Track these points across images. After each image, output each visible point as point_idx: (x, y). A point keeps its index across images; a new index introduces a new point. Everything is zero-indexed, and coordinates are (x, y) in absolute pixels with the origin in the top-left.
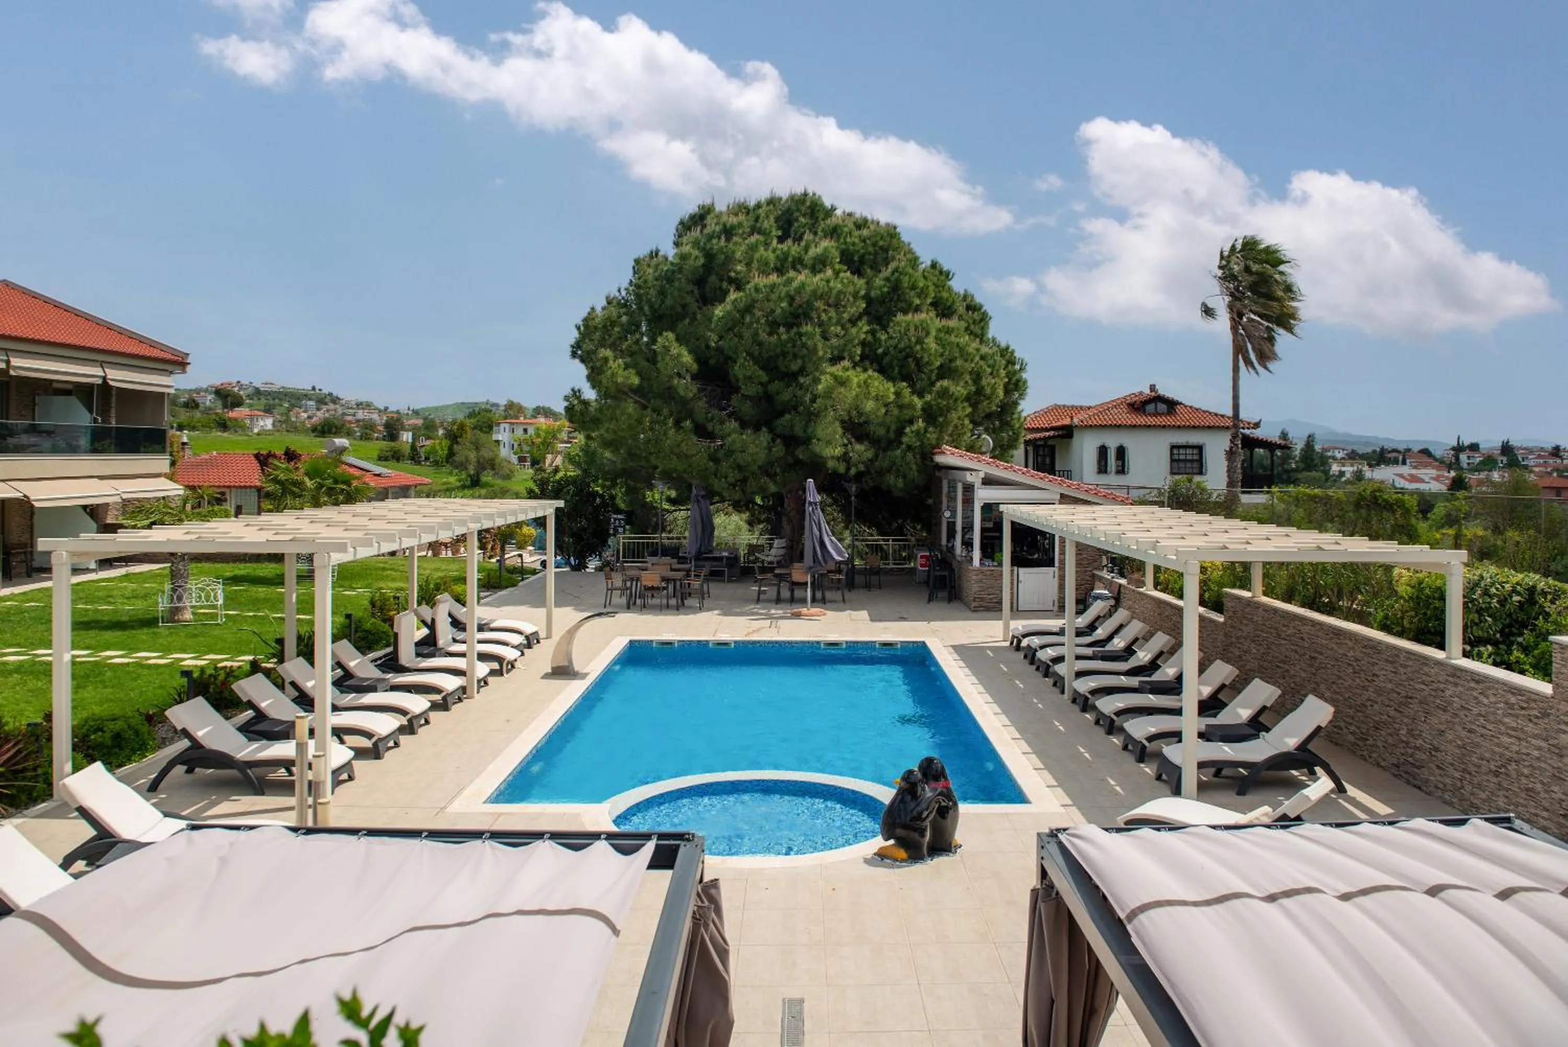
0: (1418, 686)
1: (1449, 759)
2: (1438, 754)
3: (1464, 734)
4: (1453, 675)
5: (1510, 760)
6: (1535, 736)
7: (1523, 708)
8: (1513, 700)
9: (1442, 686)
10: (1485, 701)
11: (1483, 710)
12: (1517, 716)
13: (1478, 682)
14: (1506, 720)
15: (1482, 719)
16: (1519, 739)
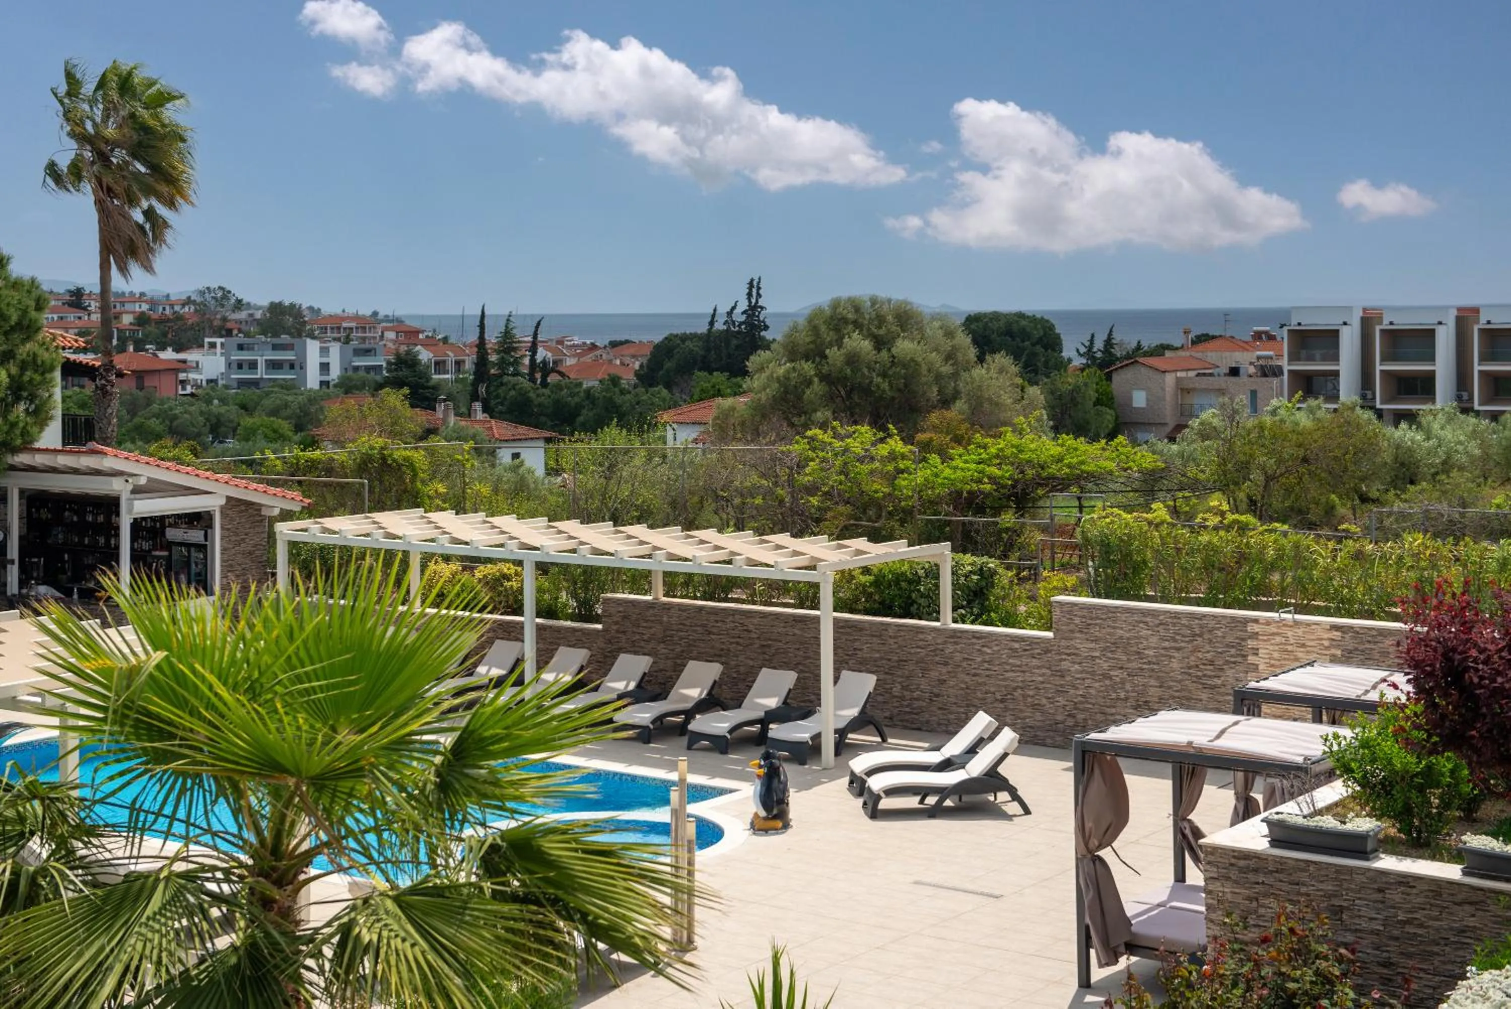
0: (913, 651)
1: (953, 700)
2: (940, 699)
3: (967, 679)
4: (952, 637)
5: (1015, 689)
6: (1039, 667)
7: (1026, 650)
8: (1016, 645)
9: (940, 647)
10: (989, 651)
11: (987, 658)
12: (1021, 656)
13: (978, 638)
14: (1011, 661)
15: (986, 665)
16: (1024, 672)
